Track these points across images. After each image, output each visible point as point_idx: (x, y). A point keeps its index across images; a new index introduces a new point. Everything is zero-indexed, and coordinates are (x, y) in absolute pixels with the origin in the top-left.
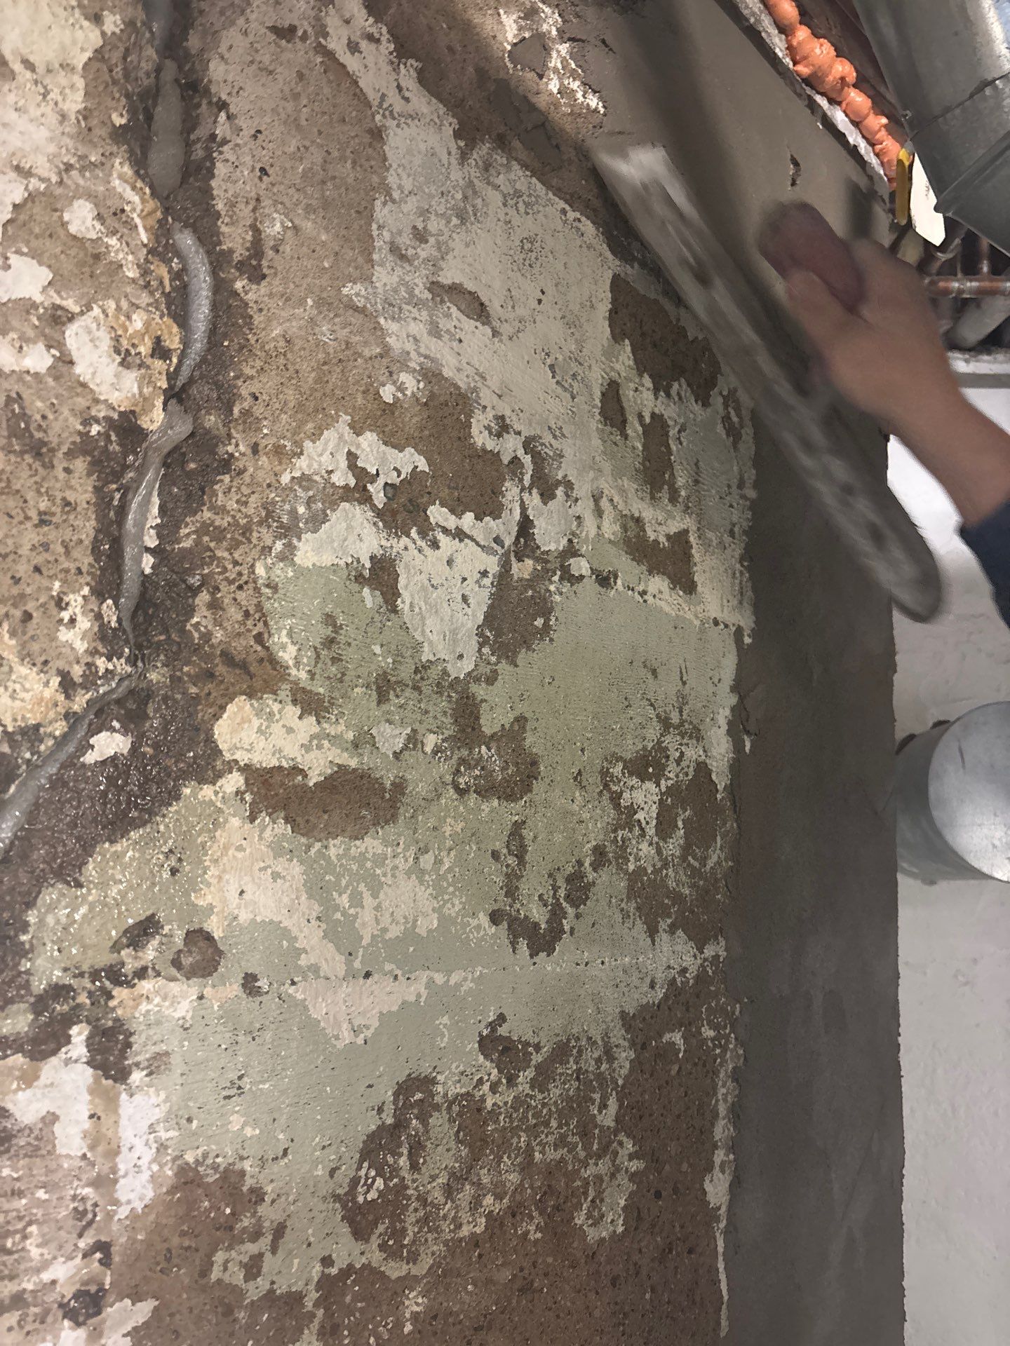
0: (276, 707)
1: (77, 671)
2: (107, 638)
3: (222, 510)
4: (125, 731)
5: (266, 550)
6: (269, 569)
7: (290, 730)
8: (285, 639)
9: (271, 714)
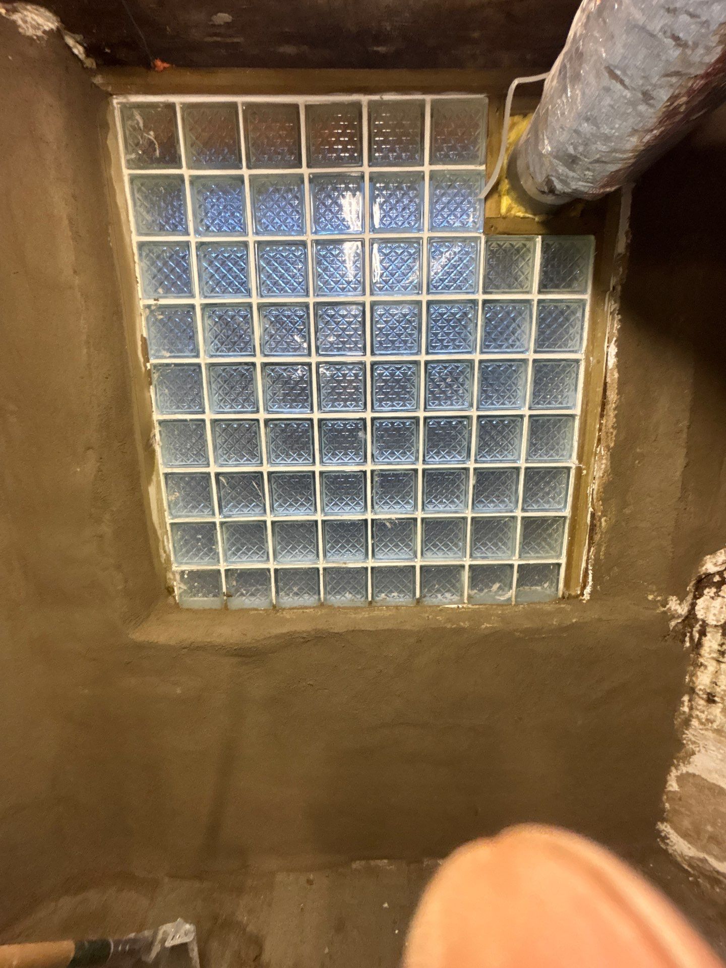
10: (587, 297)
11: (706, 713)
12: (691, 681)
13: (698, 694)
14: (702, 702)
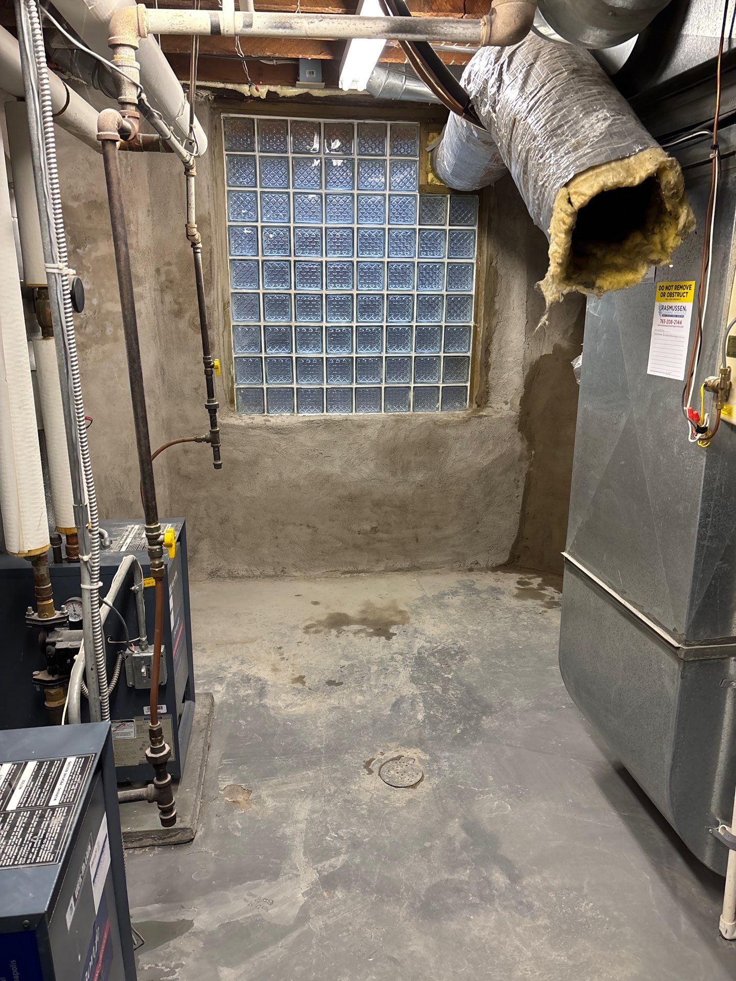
10: (476, 228)
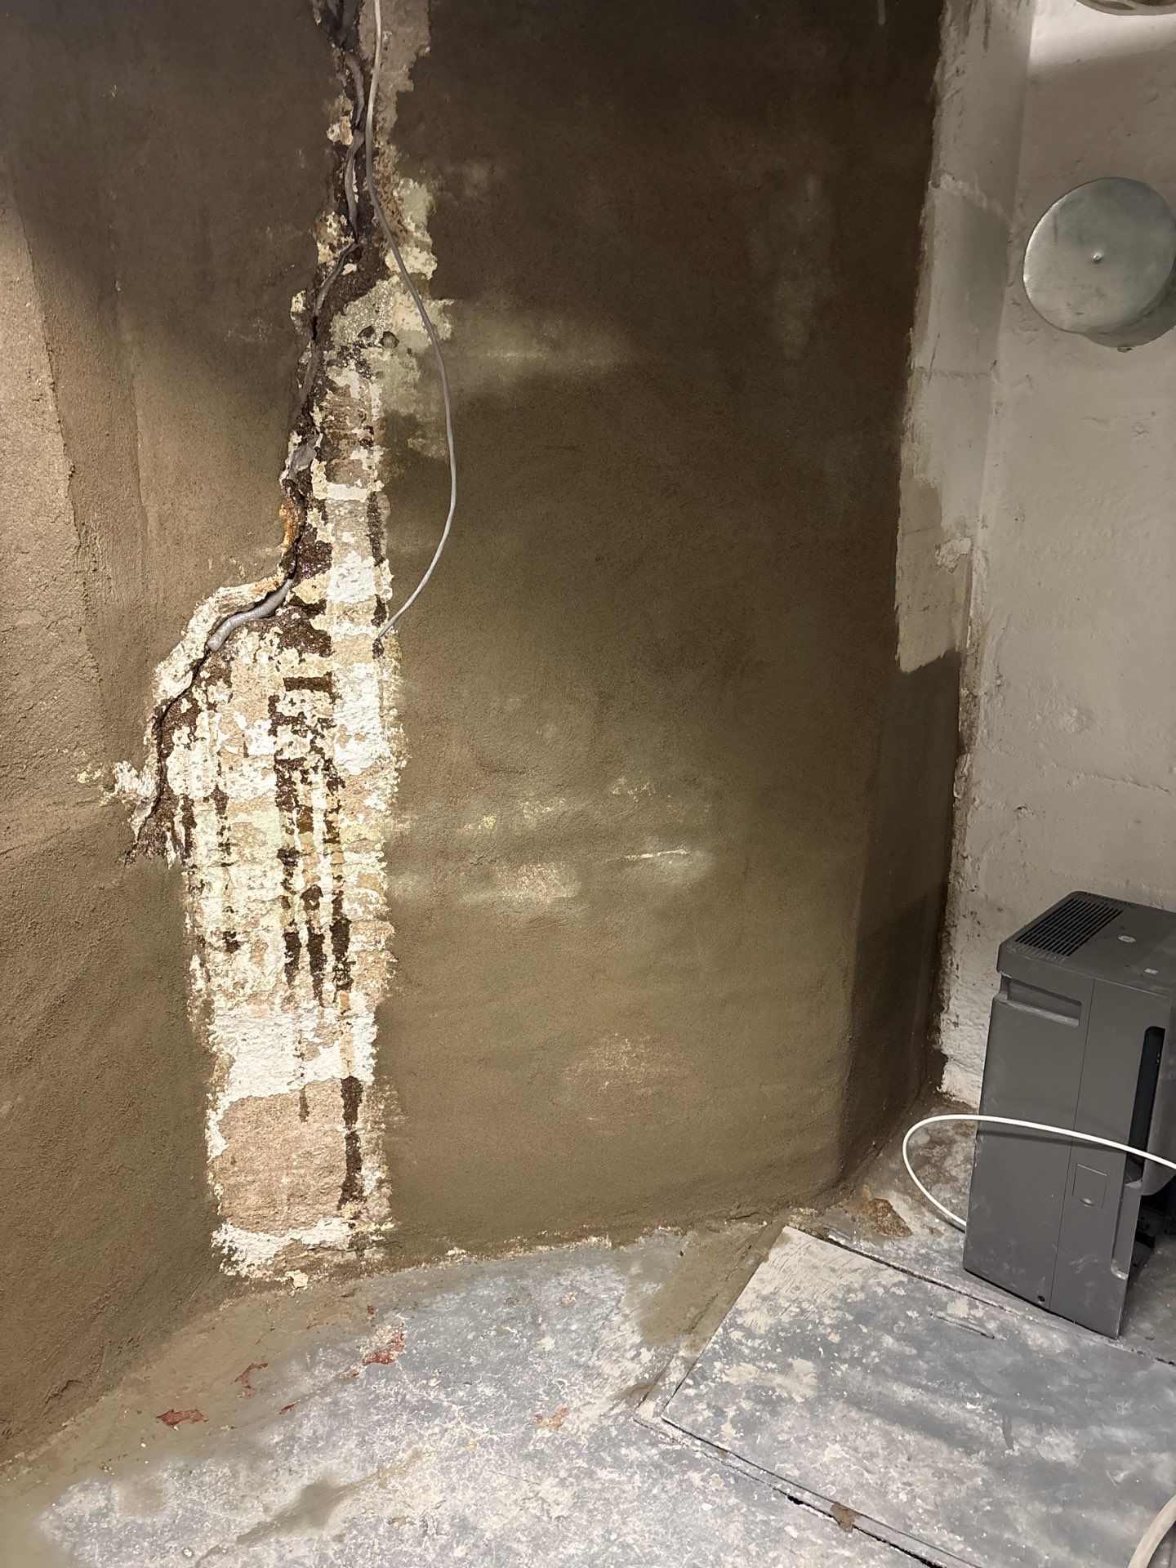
0: (409, 249)
1: (335, 243)
2: (344, 231)
3: (378, 172)
4: (353, 263)
5: (397, 184)
6: (398, 193)
7: (416, 258)
8: (409, 220)
9: (407, 252)
11: (231, 974)
12: (195, 925)
13: (211, 945)
14: (220, 956)
